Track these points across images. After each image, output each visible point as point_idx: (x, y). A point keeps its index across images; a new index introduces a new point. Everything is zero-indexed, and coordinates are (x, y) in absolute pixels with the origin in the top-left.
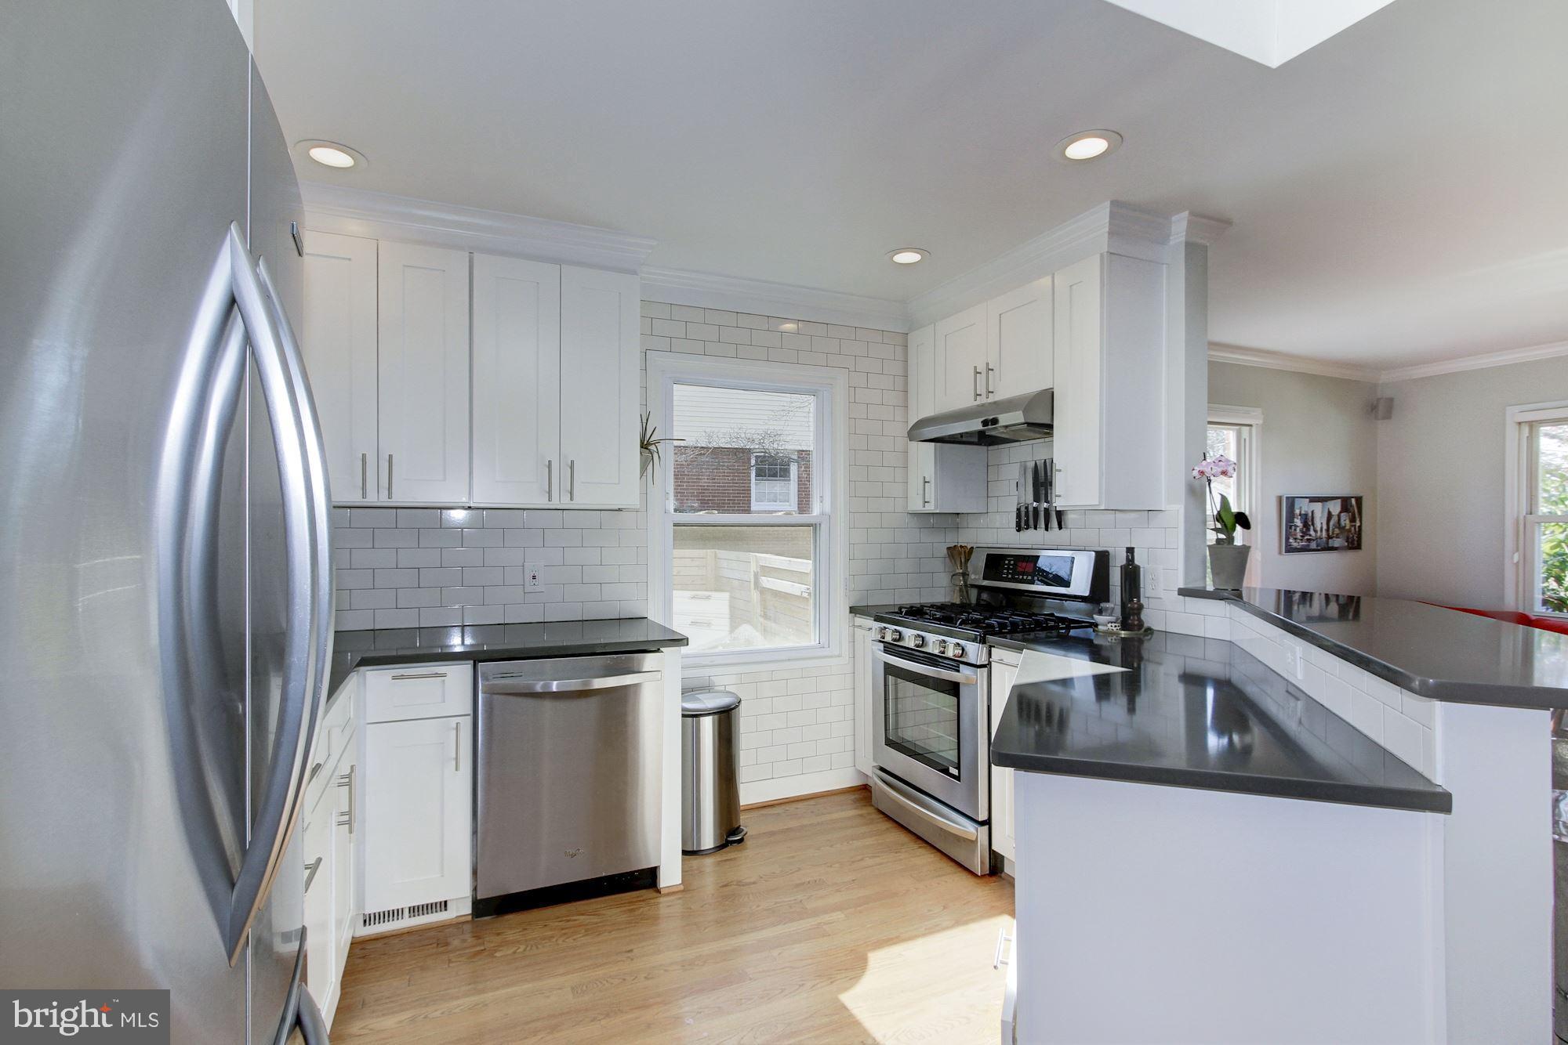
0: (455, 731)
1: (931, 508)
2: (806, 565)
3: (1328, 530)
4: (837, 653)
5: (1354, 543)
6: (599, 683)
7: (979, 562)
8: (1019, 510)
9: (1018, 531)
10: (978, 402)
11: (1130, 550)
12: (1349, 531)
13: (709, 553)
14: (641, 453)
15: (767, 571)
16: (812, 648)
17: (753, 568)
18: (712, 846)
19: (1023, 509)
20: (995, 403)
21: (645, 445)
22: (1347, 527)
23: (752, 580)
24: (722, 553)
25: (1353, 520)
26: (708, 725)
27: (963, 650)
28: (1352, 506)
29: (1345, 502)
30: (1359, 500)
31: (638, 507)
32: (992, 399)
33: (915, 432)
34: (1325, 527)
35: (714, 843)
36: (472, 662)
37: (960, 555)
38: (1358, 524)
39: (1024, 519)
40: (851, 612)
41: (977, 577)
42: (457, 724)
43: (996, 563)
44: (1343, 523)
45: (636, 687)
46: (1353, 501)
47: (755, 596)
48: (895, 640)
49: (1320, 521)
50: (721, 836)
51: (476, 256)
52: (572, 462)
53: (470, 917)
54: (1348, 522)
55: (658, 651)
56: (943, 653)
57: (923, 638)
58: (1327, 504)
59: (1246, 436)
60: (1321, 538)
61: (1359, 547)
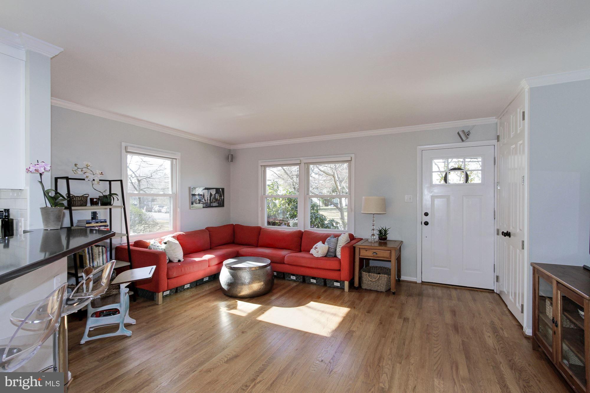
5: (221, 204)
12: (219, 200)
22: (218, 199)
25: (221, 196)
28: (220, 191)
29: (217, 190)
30: (223, 189)
34: (209, 199)
38: (223, 198)
44: (217, 198)
46: (221, 189)
49: (207, 197)
54: (218, 197)
58: (210, 190)
59: (174, 163)
60: (207, 203)
61: (223, 206)
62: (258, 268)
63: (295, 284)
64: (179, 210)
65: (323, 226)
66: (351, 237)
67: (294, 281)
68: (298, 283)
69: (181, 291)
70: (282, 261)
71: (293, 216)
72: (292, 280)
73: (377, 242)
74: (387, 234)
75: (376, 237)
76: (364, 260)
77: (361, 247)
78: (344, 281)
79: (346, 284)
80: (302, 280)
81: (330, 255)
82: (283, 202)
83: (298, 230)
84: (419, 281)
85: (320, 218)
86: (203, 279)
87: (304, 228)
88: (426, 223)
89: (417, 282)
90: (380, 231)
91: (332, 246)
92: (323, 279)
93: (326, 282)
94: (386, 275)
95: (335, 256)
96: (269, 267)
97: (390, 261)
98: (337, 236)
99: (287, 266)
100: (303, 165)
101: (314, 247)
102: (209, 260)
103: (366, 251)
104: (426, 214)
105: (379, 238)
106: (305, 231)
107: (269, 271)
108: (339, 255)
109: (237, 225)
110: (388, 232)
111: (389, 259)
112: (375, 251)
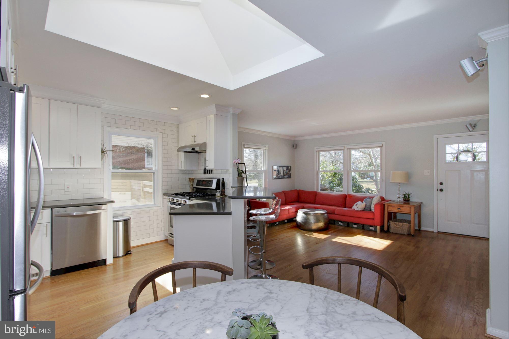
0: (46, 227)
1: (183, 168)
2: (151, 183)
3: (284, 174)
4: (159, 206)
5: (290, 177)
6: (88, 213)
7: (195, 182)
8: (204, 169)
9: (204, 174)
10: (193, 144)
11: (223, 178)
12: (288, 174)
13: (128, 181)
14: (101, 154)
15: (145, 186)
16: (153, 204)
17: (142, 185)
18: (122, 255)
19: (205, 169)
20: (196, 144)
21: (103, 152)
22: (288, 173)
23: (141, 189)
24: (132, 181)
25: (289, 171)
26: (121, 224)
27: (186, 202)
28: (289, 168)
29: (287, 167)
30: (291, 167)
31: (101, 168)
32: (195, 143)
33: (180, 150)
34: (283, 173)
35: (123, 254)
36: (51, 208)
37: (191, 180)
38: (290, 172)
39: (205, 171)
40: (163, 195)
41: (195, 186)
42: (47, 225)
43: (200, 182)
44: (287, 172)
45: (100, 213)
46: (289, 167)
47: (142, 193)
48: (172, 201)
49: (282, 172)
50: (125, 252)
51: (51, 101)
52: (81, 156)
53: (50, 276)
54: (288, 172)
55: (106, 204)
56: (181, 203)
57: (178, 200)
58: (283, 168)
59: (265, 152)
60: (282, 176)
61: (291, 178)
62: (320, 214)
63: (342, 227)
64: (267, 180)
65: (361, 192)
66: (383, 199)
67: (342, 226)
68: (344, 227)
69: (274, 226)
70: (333, 213)
71: (339, 185)
72: (340, 225)
73: (402, 202)
74: (410, 197)
75: (402, 199)
76: (393, 213)
77: (389, 205)
78: (377, 226)
79: (378, 228)
80: (347, 225)
81: (367, 209)
82: (330, 175)
83: (343, 194)
84: (436, 231)
85: (358, 187)
86: (284, 221)
87: (347, 192)
88: (441, 190)
89: (434, 232)
90: (405, 195)
91: (368, 204)
92: (362, 224)
93: (364, 226)
94: (407, 224)
95: (370, 210)
96: (326, 215)
97: (410, 214)
98: (372, 198)
99: (337, 215)
100: (346, 150)
101: (355, 204)
102: (289, 209)
103: (393, 207)
104: (441, 184)
105: (404, 199)
106: (348, 195)
107: (327, 217)
108: (373, 209)
109: (300, 190)
110: (410, 196)
111: (410, 213)
112: (399, 207)
